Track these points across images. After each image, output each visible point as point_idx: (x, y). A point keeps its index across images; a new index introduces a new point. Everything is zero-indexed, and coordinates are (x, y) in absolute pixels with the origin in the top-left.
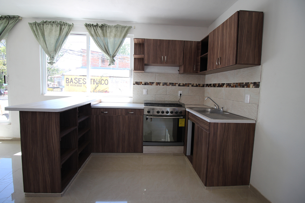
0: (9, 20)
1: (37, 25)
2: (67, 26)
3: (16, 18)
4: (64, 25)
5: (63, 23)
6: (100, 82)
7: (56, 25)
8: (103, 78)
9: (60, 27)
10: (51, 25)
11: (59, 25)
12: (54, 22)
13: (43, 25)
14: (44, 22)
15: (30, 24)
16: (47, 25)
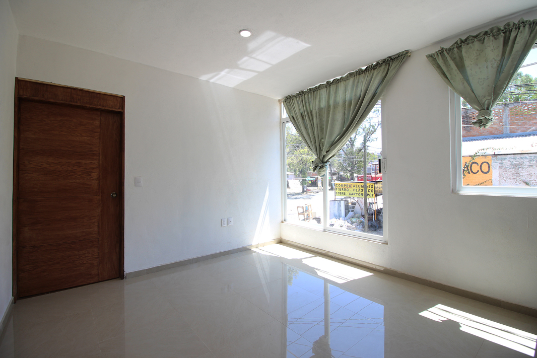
0: (389, 64)
1: (445, 53)
2: (527, 26)
3: (401, 56)
4: (516, 29)
5: (512, 25)
6: (469, 169)
7: (493, 36)
8: (476, 160)
9: (505, 38)
10: (479, 40)
11: (502, 34)
12: (486, 33)
13: (459, 47)
14: (462, 42)
15: (431, 57)
16: (470, 45)
